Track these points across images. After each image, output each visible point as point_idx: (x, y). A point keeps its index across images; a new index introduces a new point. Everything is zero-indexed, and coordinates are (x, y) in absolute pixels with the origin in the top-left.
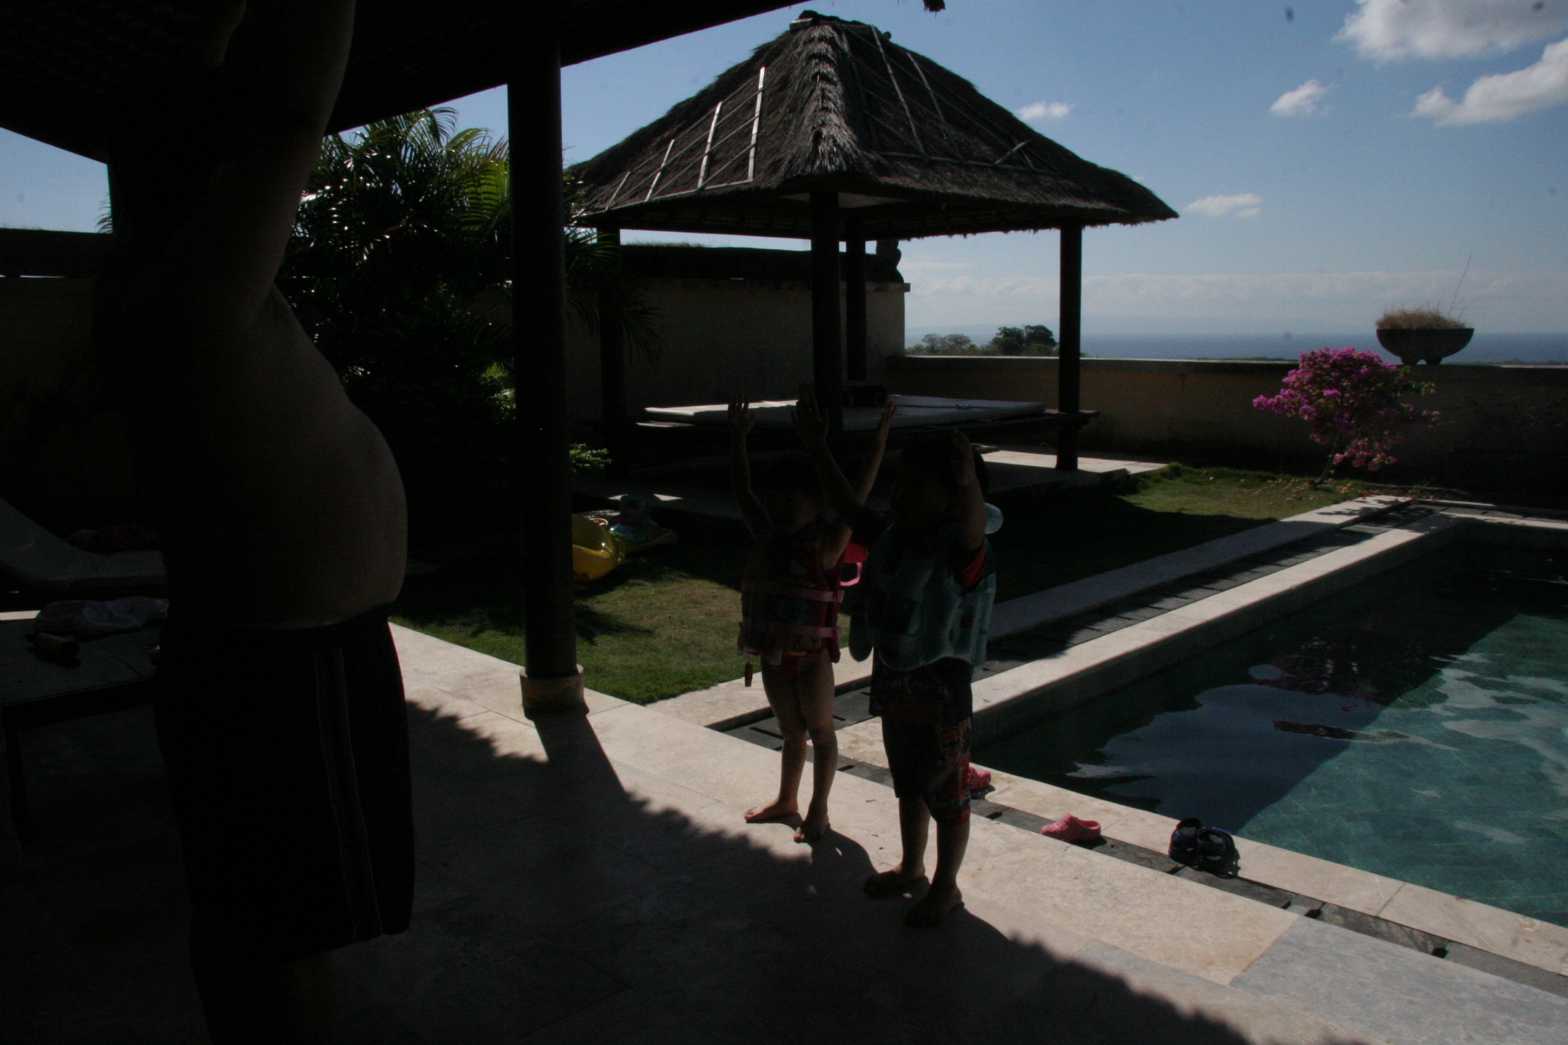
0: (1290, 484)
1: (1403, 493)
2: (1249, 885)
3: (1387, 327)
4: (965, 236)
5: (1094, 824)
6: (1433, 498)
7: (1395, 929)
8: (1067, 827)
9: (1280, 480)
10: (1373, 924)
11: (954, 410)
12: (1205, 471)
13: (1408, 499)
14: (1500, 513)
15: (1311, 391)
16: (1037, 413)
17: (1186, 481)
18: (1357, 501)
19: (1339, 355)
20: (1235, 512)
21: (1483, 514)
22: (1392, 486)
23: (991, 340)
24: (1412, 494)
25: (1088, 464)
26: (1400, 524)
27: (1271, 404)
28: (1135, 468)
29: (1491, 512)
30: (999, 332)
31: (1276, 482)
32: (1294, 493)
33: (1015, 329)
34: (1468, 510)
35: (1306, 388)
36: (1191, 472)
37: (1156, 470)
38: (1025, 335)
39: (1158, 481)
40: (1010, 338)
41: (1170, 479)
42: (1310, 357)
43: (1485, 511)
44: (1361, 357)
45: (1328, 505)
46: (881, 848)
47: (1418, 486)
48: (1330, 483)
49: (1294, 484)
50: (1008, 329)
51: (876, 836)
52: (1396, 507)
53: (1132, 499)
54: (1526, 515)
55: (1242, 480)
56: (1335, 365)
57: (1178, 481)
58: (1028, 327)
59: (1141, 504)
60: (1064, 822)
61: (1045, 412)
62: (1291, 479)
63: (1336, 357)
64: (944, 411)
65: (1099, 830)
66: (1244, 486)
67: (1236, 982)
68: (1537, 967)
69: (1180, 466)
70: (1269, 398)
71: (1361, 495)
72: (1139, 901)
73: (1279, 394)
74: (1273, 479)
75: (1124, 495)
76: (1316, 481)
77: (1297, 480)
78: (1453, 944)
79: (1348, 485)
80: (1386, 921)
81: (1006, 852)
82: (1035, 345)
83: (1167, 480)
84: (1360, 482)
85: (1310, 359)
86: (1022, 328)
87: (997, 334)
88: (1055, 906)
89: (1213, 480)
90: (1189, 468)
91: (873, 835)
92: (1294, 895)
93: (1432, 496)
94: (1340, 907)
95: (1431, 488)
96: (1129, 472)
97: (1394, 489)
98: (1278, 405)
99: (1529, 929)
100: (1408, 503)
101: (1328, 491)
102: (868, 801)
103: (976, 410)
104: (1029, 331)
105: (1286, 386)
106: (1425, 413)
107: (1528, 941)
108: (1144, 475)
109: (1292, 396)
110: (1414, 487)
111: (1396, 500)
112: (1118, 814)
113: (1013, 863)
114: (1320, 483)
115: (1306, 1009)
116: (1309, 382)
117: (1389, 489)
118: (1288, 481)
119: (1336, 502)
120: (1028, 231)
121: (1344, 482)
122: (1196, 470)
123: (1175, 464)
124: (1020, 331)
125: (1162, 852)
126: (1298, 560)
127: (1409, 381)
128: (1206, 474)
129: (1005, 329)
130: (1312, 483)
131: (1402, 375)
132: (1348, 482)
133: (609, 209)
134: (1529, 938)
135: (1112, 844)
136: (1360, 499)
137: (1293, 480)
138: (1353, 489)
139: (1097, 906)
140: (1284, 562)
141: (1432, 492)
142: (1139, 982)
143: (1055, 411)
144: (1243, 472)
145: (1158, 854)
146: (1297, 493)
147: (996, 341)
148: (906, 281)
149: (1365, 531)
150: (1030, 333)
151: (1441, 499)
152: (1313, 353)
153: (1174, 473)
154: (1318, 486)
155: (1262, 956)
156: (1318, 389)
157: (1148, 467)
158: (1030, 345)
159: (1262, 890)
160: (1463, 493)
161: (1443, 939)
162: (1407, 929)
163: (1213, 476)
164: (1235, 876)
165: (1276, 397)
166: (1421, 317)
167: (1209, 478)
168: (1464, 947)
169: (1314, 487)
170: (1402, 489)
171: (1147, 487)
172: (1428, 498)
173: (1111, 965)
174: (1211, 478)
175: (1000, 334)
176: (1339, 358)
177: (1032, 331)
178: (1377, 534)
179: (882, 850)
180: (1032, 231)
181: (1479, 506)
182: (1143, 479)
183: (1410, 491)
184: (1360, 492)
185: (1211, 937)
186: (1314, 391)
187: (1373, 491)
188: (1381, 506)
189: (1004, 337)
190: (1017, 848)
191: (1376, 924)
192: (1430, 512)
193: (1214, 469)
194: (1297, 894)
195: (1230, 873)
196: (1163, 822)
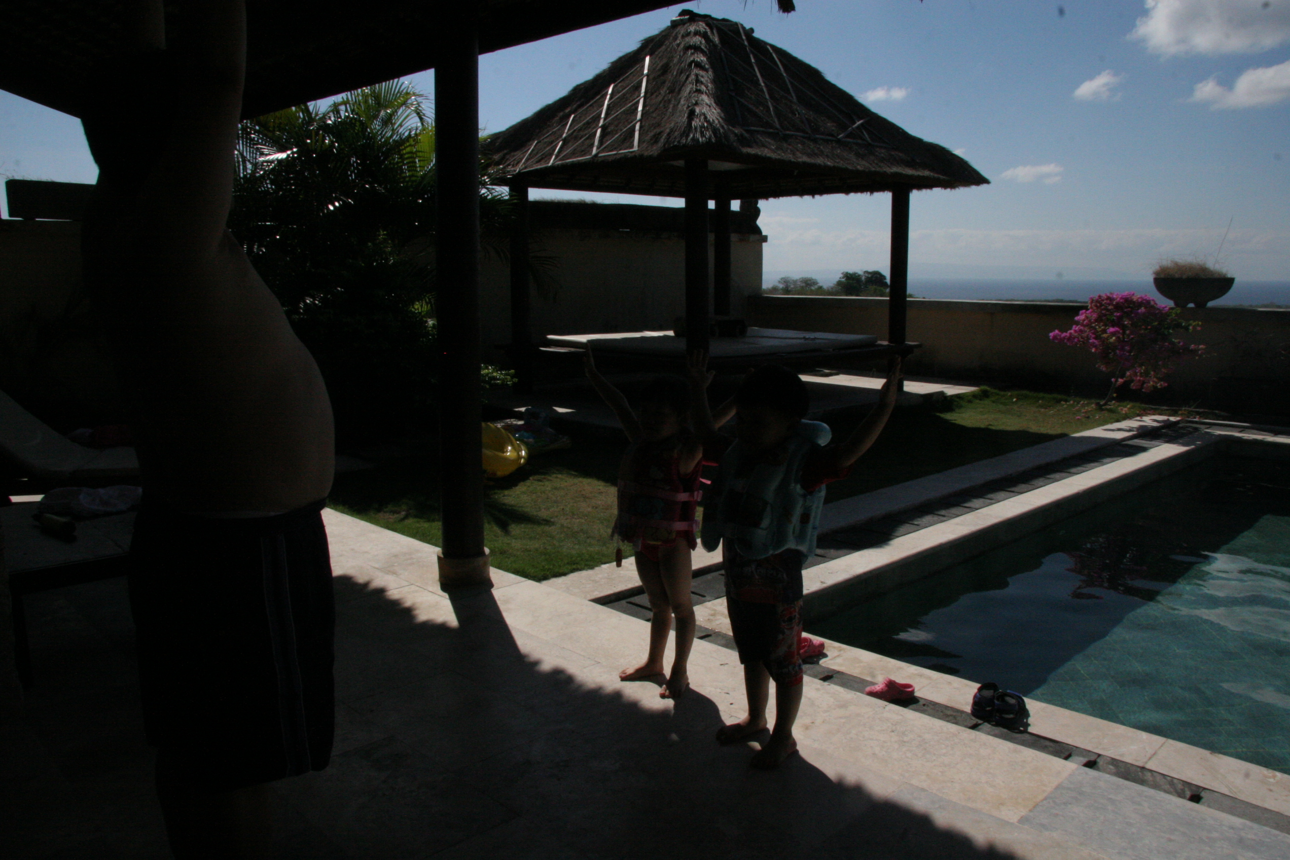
0: (1079, 405)
1: (1174, 414)
2: (1037, 739)
3: (1162, 276)
4: (813, 197)
5: (909, 686)
6: (1199, 418)
7: (1158, 778)
8: (887, 688)
9: (1072, 402)
10: (1140, 773)
11: (802, 341)
12: (1009, 394)
13: (1178, 419)
14: (1255, 431)
15: (1097, 327)
16: (871, 344)
17: (993, 402)
18: (1137, 420)
19: (1121, 298)
20: (1034, 428)
21: (1240, 432)
22: (1165, 408)
23: (835, 283)
24: (1182, 415)
25: (913, 387)
26: (1171, 440)
27: (1064, 338)
28: (951, 390)
29: (1246, 430)
30: (842, 276)
31: (1068, 403)
32: (1083, 413)
33: (855, 274)
34: (1228, 429)
35: (1093, 325)
36: (998, 394)
37: (968, 393)
38: (863, 278)
39: (970, 402)
40: (851, 281)
41: (980, 400)
42: (1097, 299)
43: (1243, 429)
44: (1140, 300)
45: (1112, 423)
46: (731, 704)
47: (1187, 408)
48: (1113, 404)
49: (1083, 406)
50: (850, 274)
51: (728, 693)
52: (1168, 425)
53: (948, 416)
54: (1276, 433)
55: (1040, 401)
56: (1118, 307)
57: (987, 402)
58: (866, 272)
59: (955, 420)
60: (884, 685)
61: (877, 343)
62: (1080, 402)
63: (1118, 299)
64: (794, 341)
65: (913, 692)
66: (1041, 406)
67: (1023, 820)
68: (1278, 813)
69: (988, 389)
70: (1062, 333)
71: (1138, 415)
72: (944, 751)
73: (1071, 329)
74: (1066, 401)
75: (941, 412)
76: (1101, 403)
77: (1086, 402)
78: (1208, 791)
79: (1128, 406)
80: (1151, 771)
81: (835, 709)
82: (872, 288)
83: (978, 401)
84: (1138, 404)
85: (1097, 301)
86: (860, 273)
87: (840, 278)
88: (874, 754)
89: (1016, 401)
90: (996, 391)
91: (725, 693)
92: (1075, 748)
93: (1198, 417)
94: (1113, 759)
95: (1198, 410)
96: (946, 394)
97: (1167, 410)
98: (1070, 338)
99: (1272, 780)
100: (1177, 423)
101: (1111, 411)
102: (721, 665)
103: (820, 341)
104: (867, 275)
105: (1077, 323)
106: (1192, 346)
107: (1271, 790)
108: (959, 396)
109: (1081, 331)
110: (1184, 409)
111: (1168, 420)
112: (930, 678)
113: (841, 718)
114: (1105, 404)
115: (1081, 844)
116: (1096, 321)
117: (1162, 410)
118: (1078, 403)
119: (1118, 421)
120: (865, 193)
121: (1125, 404)
122: (1002, 393)
123: (984, 387)
124: (859, 275)
125: (965, 710)
126: (1087, 469)
127: (1180, 321)
128: (1011, 396)
129: (847, 273)
130: (1098, 404)
131: (1174, 315)
132: (1128, 405)
133: (519, 171)
134: (1272, 788)
135: (924, 703)
136: (1138, 418)
137: (1082, 402)
138: (1132, 410)
139: (909, 755)
140: (1073, 470)
141: (1198, 413)
142: (942, 818)
143: (885, 343)
144: (1041, 395)
145: (962, 712)
146: (1086, 412)
147: (839, 283)
148: (764, 233)
149: (1141, 445)
150: (868, 277)
151: (1206, 419)
152: (1100, 296)
153: (984, 395)
154: (1103, 407)
155: (1045, 799)
156: (1103, 326)
157: (962, 389)
158: (867, 287)
159: (1048, 743)
160: (1222, 413)
161: (1198, 787)
162: (1169, 778)
163: (1015, 398)
164: (1025, 731)
165: (1069, 332)
166: (1191, 268)
167: (1013, 399)
168: (1216, 794)
169: (1100, 408)
170: (1173, 410)
171: (960, 407)
172: (1195, 418)
173: (920, 804)
174: (1014, 400)
175: (843, 278)
176: (1121, 301)
177: (870, 276)
178: (1151, 448)
179: (732, 706)
180: (869, 193)
181: (1239, 425)
182: (958, 400)
183: (1180, 412)
184: (1138, 412)
185: (1004, 782)
186: (1100, 327)
187: (1149, 412)
188: (1155, 424)
189: (846, 280)
190: (844, 705)
191: (1143, 773)
192: (1196, 429)
193: (1016, 393)
194: (1076, 747)
195: (1022, 729)
196: (967, 685)
